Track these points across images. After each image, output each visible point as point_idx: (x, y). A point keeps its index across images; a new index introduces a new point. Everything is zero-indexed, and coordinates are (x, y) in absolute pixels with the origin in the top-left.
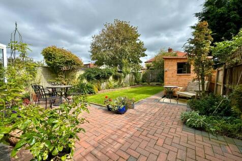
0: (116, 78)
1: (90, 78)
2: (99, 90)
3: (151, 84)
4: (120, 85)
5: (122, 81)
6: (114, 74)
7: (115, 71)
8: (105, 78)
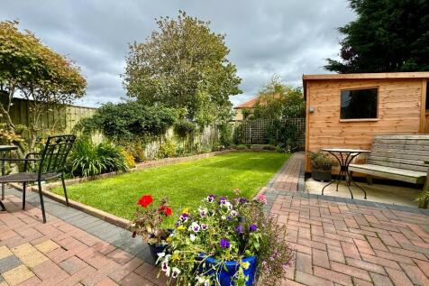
0: (182, 132)
1: (112, 129)
2: (138, 160)
3: (253, 146)
4: (192, 150)
5: (196, 141)
6: (177, 121)
7: (181, 116)
8: (157, 131)
